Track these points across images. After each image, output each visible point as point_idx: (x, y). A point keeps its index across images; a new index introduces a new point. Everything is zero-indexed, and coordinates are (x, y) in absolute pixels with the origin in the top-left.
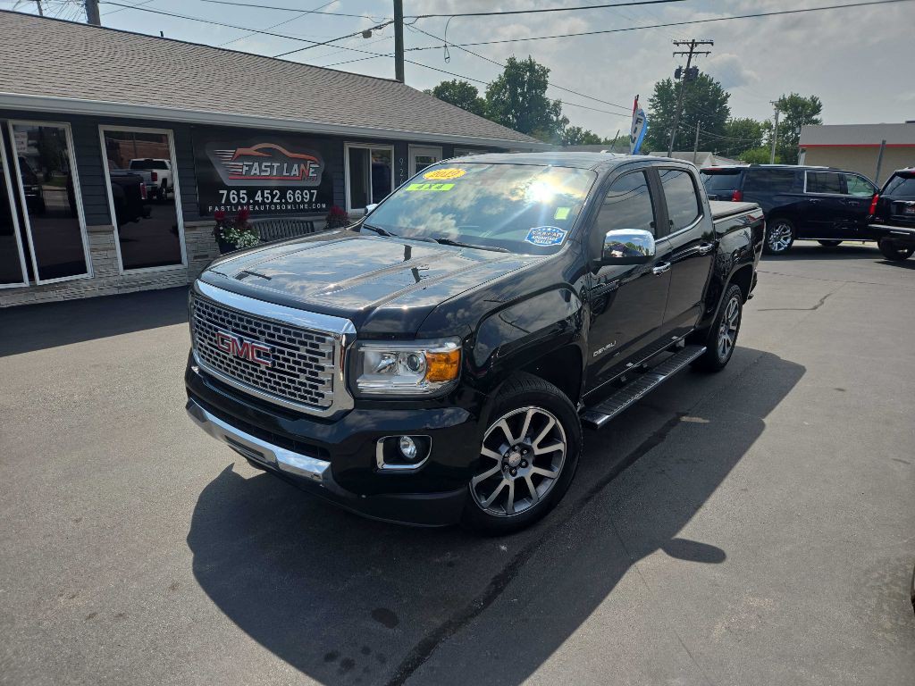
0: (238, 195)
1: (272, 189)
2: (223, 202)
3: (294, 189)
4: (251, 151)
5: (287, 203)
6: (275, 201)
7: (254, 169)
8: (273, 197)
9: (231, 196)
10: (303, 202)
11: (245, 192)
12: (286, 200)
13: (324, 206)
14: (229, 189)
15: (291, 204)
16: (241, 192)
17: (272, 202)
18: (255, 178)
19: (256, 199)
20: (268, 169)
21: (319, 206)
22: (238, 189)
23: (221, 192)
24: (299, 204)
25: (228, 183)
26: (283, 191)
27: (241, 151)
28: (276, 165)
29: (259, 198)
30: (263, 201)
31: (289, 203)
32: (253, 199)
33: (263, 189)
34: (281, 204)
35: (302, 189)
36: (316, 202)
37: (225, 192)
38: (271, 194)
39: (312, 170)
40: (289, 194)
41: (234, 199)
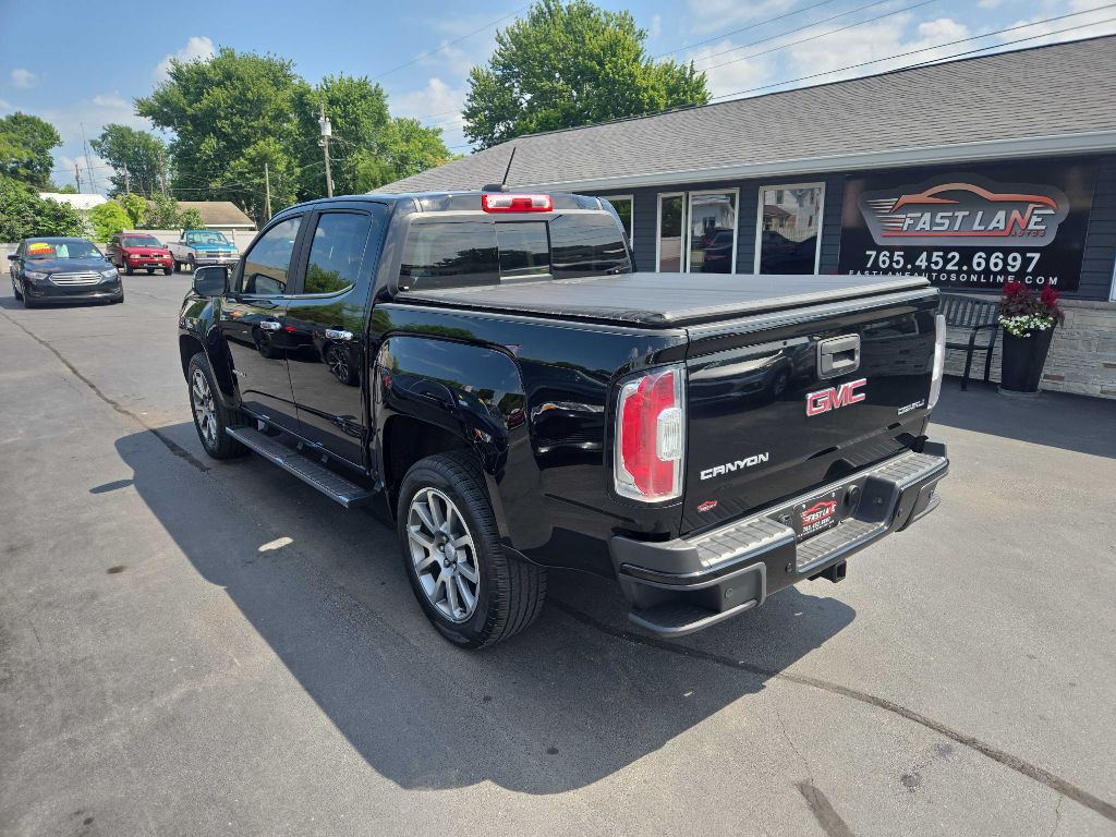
0: (891, 258)
1: (947, 250)
2: (869, 266)
3: (989, 251)
4: (923, 197)
5: (971, 271)
6: (949, 267)
7: (922, 221)
8: (947, 261)
9: (881, 258)
10: (1004, 272)
11: (902, 253)
12: (970, 266)
13: (1053, 281)
14: (880, 249)
15: (979, 273)
16: (896, 253)
17: (943, 270)
18: (923, 233)
19: (918, 263)
20: (947, 222)
21: (1040, 280)
22: (892, 250)
23: (868, 253)
24: (995, 274)
25: (879, 241)
26: (967, 254)
27: (905, 199)
28: (960, 214)
29: (922, 262)
30: (928, 267)
31: (975, 272)
32: (913, 265)
33: (930, 250)
34: (958, 273)
35: (1006, 251)
36: (1035, 273)
37: (874, 253)
38: (943, 257)
39: (1035, 219)
40: (978, 260)
41: (884, 262)
